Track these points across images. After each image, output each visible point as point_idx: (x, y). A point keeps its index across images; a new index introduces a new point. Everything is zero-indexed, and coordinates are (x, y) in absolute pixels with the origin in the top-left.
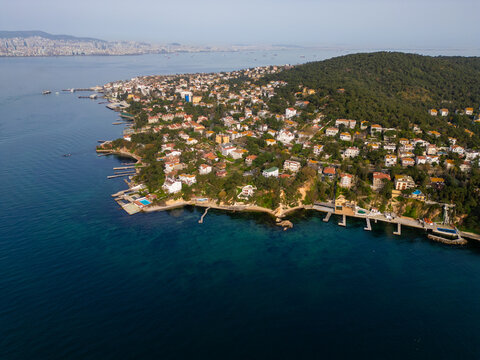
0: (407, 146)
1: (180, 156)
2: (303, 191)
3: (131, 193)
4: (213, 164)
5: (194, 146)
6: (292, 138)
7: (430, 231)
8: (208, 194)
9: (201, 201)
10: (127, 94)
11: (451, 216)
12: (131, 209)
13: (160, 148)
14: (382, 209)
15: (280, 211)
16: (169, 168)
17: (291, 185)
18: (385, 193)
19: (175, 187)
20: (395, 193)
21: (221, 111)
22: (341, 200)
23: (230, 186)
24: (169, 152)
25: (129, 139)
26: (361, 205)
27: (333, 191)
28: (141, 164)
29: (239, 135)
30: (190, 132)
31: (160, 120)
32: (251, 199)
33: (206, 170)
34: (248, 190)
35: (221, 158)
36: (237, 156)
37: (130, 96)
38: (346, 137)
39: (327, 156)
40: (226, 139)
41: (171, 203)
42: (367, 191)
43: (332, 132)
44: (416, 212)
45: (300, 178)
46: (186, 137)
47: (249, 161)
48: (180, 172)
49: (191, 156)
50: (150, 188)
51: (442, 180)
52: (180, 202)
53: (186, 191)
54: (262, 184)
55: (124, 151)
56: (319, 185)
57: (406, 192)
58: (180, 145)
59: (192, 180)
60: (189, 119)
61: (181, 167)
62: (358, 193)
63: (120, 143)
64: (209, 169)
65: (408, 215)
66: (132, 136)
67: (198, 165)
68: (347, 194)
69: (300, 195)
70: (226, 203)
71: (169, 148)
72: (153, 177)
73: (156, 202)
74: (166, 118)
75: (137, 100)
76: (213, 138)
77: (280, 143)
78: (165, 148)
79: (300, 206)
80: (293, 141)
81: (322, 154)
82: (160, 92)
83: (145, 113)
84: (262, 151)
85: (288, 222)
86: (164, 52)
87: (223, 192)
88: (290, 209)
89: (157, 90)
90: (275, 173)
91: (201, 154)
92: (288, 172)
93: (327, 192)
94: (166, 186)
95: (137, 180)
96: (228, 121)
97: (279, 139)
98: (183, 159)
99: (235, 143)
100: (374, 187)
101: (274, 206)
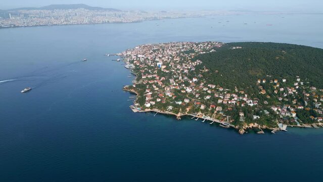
0: (228, 96)
1: (151, 95)
2: (188, 109)
3: (135, 106)
4: (161, 98)
5: (157, 91)
6: (191, 90)
7: (222, 124)
8: (158, 108)
9: (156, 110)
10: (134, 60)
11: (229, 119)
12: (135, 111)
13: (145, 91)
14: (211, 117)
15: (179, 115)
16: (147, 99)
17: (184, 107)
18: (212, 112)
19: (148, 105)
20: (215, 112)
21: (170, 75)
22: (200, 113)
23: (165, 106)
24: (148, 92)
25: (134, 86)
26: (205, 115)
27: (197, 110)
28: (138, 97)
29: (174, 87)
30: (156, 84)
31: (147, 77)
32: (171, 111)
33: (159, 100)
34: (170, 107)
35: (165, 96)
36: (170, 96)
37: (135, 62)
38: (209, 92)
39: (199, 98)
40: (168, 89)
41: (147, 110)
42: (207, 111)
43: (205, 89)
44: (220, 118)
45: (188, 105)
46: (155, 87)
47: (174, 98)
48: (150, 100)
49: (155, 94)
50: (141, 104)
51: (231, 109)
52: (149, 110)
53: (152, 106)
54: (175, 106)
55: (133, 91)
56: (193, 108)
57: (218, 112)
58: (152, 90)
59: (154, 103)
60: (158, 78)
61: (151, 98)
62: (205, 111)
63: (131, 87)
64: (160, 100)
65: (218, 119)
66: (136, 85)
67: (156, 98)
68: (202, 111)
69: (186, 110)
70: (163, 111)
71: (148, 91)
72: (142, 101)
73: (142, 109)
74: (149, 76)
75: (138, 64)
76: (164, 88)
77: (186, 92)
78: (147, 91)
79: (186, 114)
80: (191, 92)
81: (198, 97)
82: (149, 60)
83: (141, 73)
84: (179, 94)
85: (180, 118)
86: (155, 19)
87: (163, 108)
88: (182, 114)
89: (147, 58)
90: (180, 103)
91: (159, 94)
92: (185, 103)
93: (196, 110)
94: (145, 104)
95: (137, 102)
96: (171, 81)
97: (187, 90)
98: (152, 95)
99: (171, 91)
100: (210, 110)
101: (177, 113)
